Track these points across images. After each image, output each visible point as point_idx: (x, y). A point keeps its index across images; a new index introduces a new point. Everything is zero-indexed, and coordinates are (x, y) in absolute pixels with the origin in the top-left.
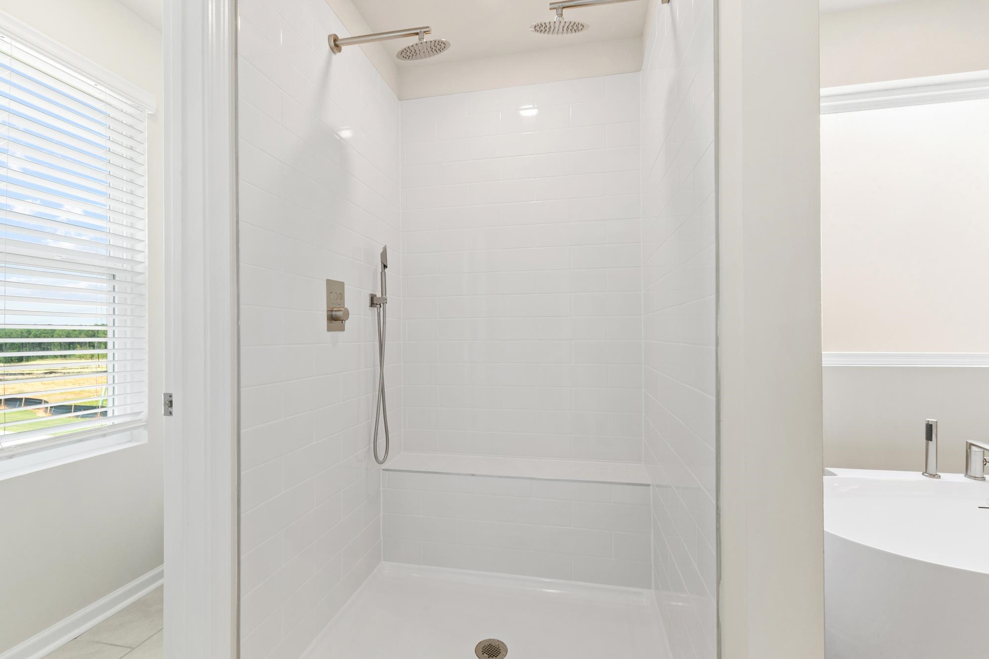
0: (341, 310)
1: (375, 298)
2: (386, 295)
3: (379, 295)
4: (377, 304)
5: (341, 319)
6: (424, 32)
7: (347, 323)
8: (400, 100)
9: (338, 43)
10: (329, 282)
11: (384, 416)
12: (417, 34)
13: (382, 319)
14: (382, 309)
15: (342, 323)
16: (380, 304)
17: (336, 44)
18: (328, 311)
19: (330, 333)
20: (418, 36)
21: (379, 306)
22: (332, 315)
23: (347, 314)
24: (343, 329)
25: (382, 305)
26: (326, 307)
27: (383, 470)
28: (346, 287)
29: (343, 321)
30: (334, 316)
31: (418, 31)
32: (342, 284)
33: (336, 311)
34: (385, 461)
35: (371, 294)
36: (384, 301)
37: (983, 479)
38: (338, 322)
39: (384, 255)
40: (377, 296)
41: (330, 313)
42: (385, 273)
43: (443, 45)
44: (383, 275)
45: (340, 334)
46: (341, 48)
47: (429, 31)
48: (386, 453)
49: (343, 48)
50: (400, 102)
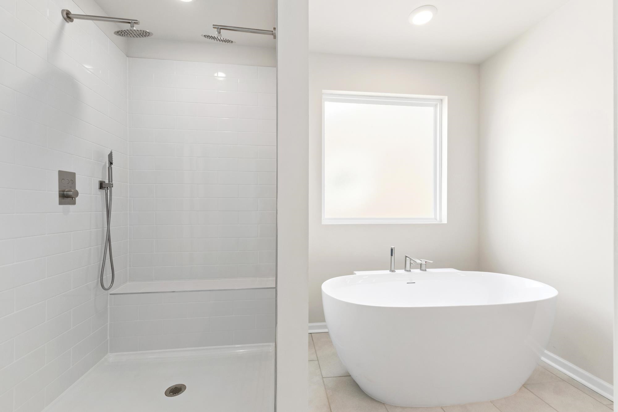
0: (72, 191)
1: (103, 183)
2: (112, 182)
3: (107, 182)
4: (105, 188)
5: (72, 197)
6: (135, 23)
7: (77, 199)
8: (128, 56)
9: (70, 16)
10: (61, 173)
11: (111, 260)
12: (129, 23)
13: (109, 197)
14: (109, 191)
15: (72, 199)
16: (107, 188)
17: (68, 17)
18: (59, 191)
19: (62, 206)
20: (130, 24)
21: (106, 189)
22: (64, 194)
23: (77, 194)
24: (74, 203)
25: (109, 188)
26: (58, 189)
27: (110, 294)
28: (77, 176)
29: (74, 199)
30: (65, 195)
31: (130, 21)
32: (74, 175)
33: (67, 191)
34: (110, 288)
35: (101, 181)
36: (110, 185)
37: (410, 271)
38: (69, 198)
39: (110, 156)
40: (106, 182)
41: (62, 193)
42: (111, 168)
43: (148, 34)
44: (110, 169)
45: (71, 207)
46: (73, 19)
47: (138, 23)
48: (111, 283)
49: (75, 20)
50: (128, 58)
